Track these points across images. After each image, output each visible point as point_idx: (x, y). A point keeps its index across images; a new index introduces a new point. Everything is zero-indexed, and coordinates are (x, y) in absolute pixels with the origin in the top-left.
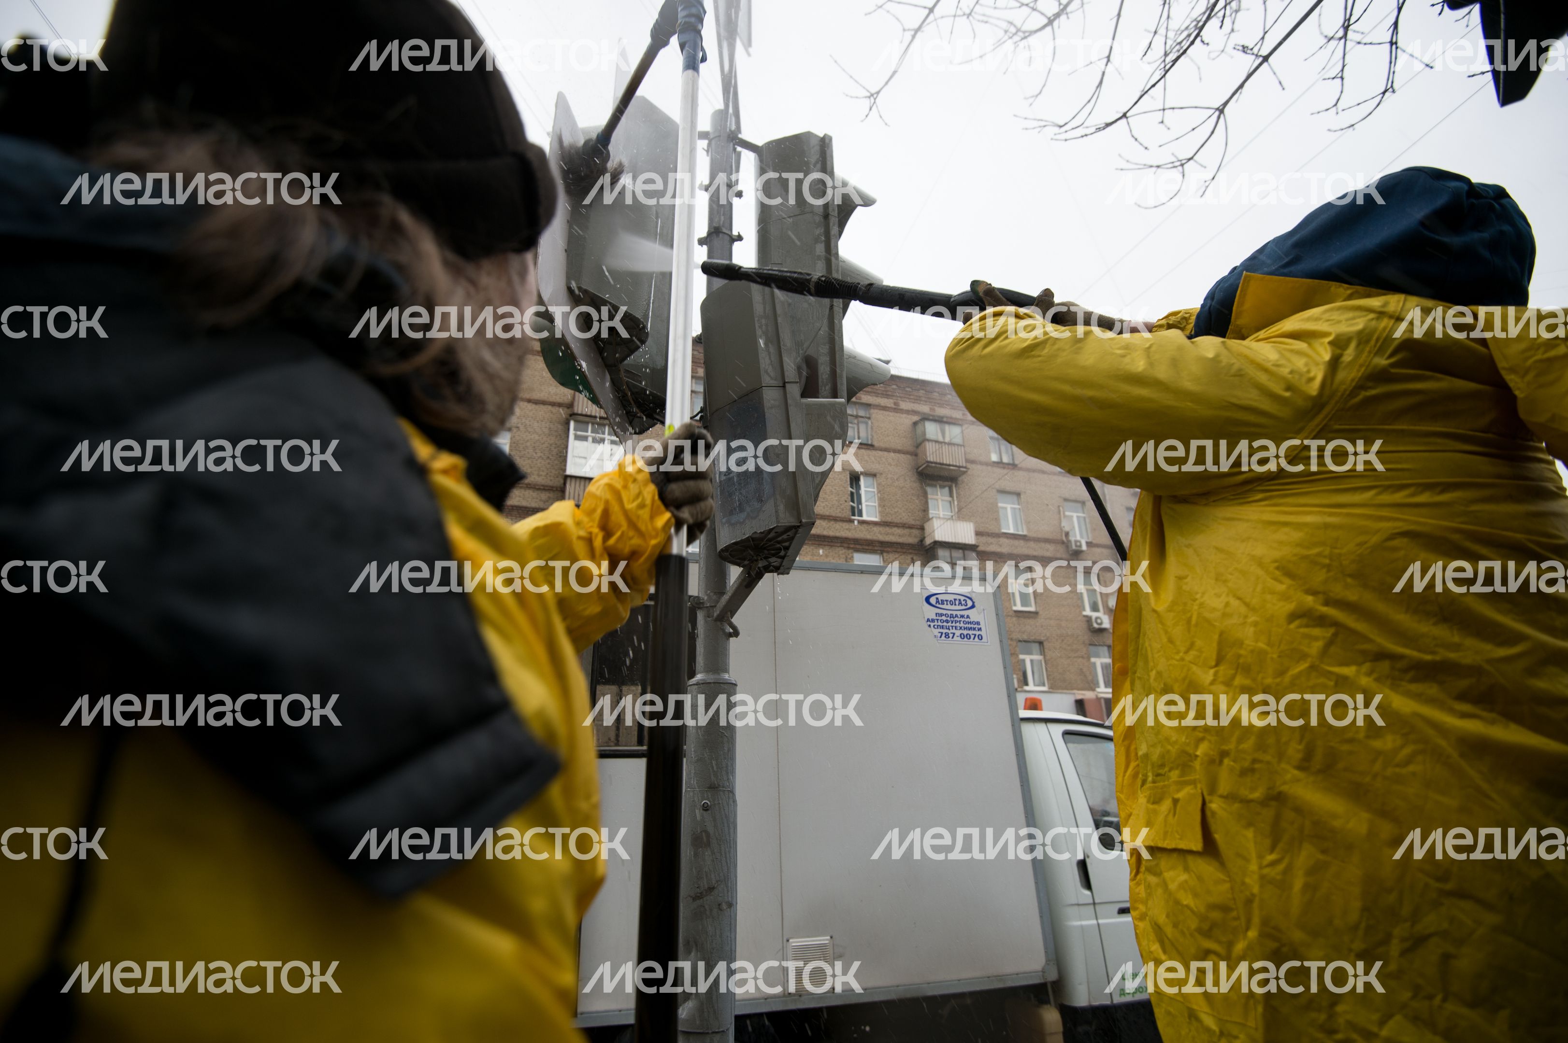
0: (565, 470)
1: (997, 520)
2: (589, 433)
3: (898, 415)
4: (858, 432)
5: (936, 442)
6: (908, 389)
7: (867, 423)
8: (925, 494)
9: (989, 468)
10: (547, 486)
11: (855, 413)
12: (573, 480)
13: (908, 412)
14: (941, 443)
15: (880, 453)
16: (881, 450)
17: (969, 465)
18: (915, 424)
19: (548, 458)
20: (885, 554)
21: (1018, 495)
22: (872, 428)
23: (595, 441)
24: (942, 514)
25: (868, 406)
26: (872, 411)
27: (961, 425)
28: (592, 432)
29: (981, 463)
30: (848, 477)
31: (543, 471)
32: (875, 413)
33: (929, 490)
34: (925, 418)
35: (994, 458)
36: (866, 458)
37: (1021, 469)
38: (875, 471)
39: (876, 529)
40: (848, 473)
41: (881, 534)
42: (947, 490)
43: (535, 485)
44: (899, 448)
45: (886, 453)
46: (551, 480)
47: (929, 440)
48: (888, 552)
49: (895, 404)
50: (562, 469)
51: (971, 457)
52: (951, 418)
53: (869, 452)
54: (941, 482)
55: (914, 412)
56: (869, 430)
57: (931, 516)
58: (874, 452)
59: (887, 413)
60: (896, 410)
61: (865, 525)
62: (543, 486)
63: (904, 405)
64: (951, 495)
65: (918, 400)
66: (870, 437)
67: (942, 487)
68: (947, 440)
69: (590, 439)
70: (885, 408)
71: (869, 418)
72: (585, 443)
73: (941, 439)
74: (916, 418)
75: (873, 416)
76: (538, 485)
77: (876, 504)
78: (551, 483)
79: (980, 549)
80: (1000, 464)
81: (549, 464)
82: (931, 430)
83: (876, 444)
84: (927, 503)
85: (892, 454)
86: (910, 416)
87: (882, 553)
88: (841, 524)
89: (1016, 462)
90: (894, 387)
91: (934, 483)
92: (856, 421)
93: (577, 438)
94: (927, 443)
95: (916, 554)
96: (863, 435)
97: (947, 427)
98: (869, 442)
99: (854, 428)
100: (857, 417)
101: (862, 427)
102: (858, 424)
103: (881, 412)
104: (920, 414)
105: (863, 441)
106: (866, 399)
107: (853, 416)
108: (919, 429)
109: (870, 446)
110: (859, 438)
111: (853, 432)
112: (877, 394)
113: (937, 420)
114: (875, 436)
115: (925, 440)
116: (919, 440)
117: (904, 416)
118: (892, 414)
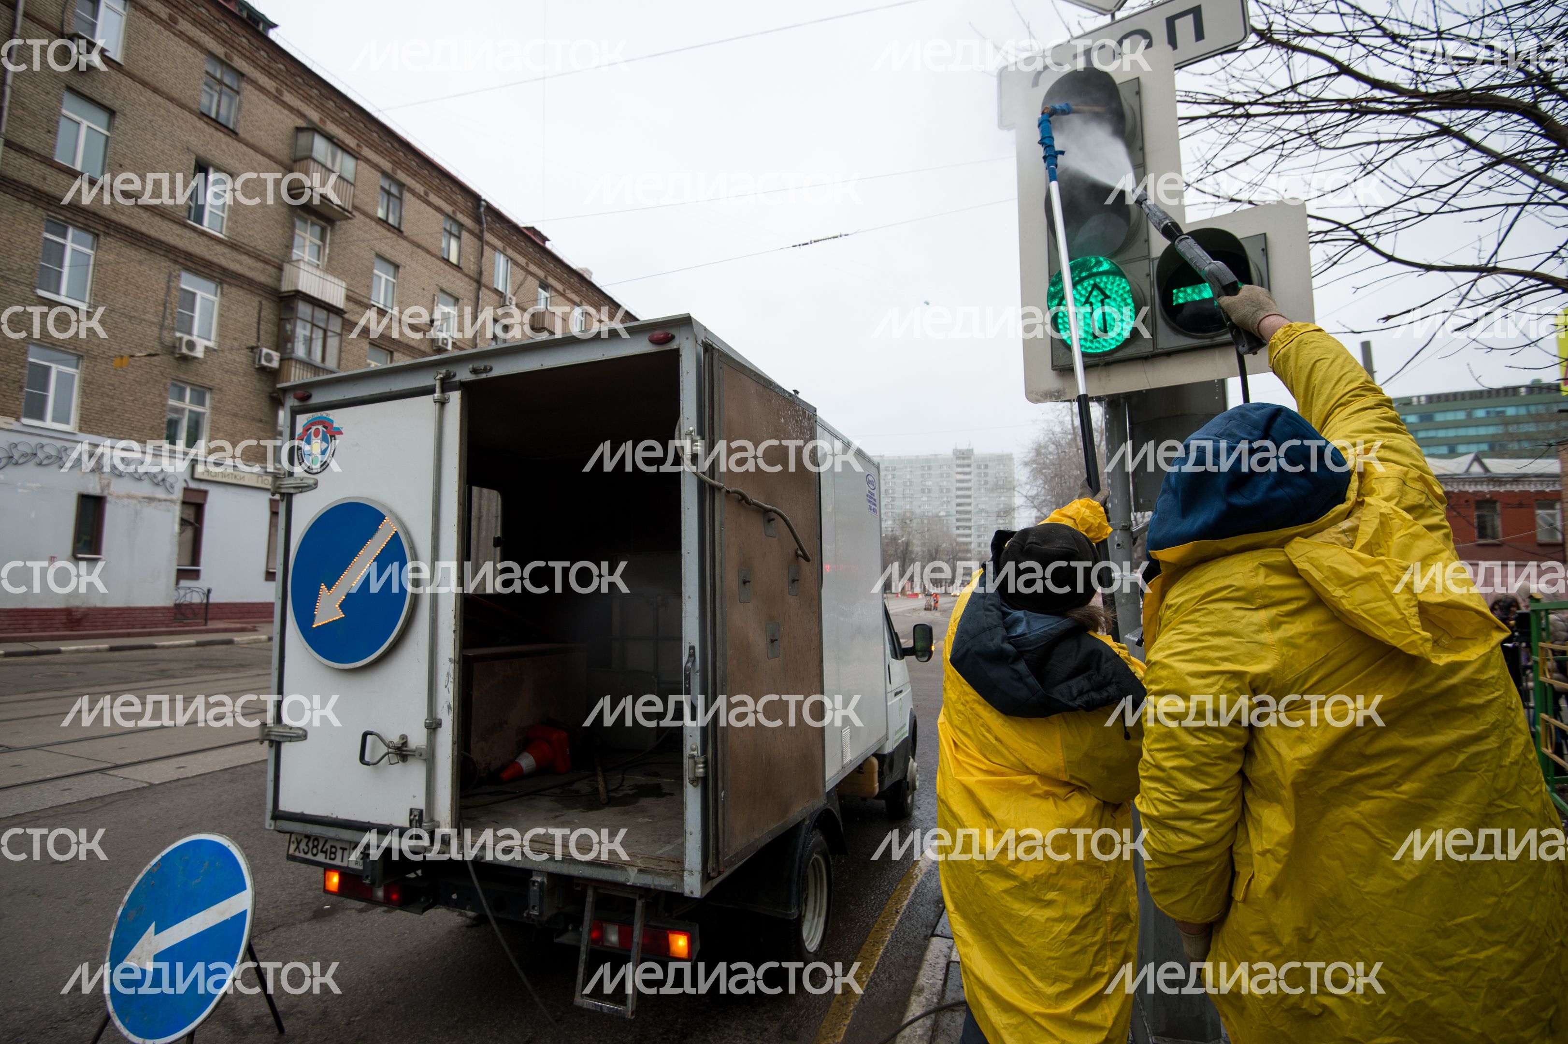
1: (369, 287)
3: (279, 107)
4: (219, 106)
5: (323, 166)
6: (299, 80)
7: (231, 99)
8: (293, 227)
9: (373, 223)
11: (218, 76)
13: (291, 109)
14: (329, 170)
15: (245, 148)
16: (247, 144)
17: (356, 213)
18: (299, 130)
20: (225, 286)
21: (397, 267)
22: (239, 109)
24: (307, 258)
25: (241, 75)
26: (244, 85)
27: (357, 158)
29: (365, 214)
30: (193, 163)
32: (248, 90)
33: (298, 223)
34: (314, 129)
35: (381, 213)
36: (224, 147)
37: (405, 238)
38: (233, 170)
39: (220, 249)
40: (194, 157)
41: (225, 258)
42: (317, 229)
44: (273, 154)
45: (251, 152)
47: (315, 160)
48: (230, 284)
49: (278, 90)
51: (357, 202)
52: (343, 143)
53: (228, 139)
54: (314, 218)
55: (302, 116)
56: (234, 109)
57: (294, 257)
58: (236, 143)
59: (264, 97)
60: (278, 99)
61: (205, 239)
63: (288, 97)
64: (323, 238)
65: (307, 99)
66: (232, 119)
67: (313, 224)
68: (337, 170)
70: (262, 89)
71: (238, 93)
73: (329, 165)
74: (301, 123)
75: (245, 93)
77: (225, 215)
79: (346, 316)
80: (384, 222)
82: (320, 147)
83: (240, 131)
84: (292, 238)
85: (259, 157)
86: (293, 117)
87: (221, 283)
88: (170, 224)
89: (403, 229)
90: (282, 67)
91: (305, 215)
92: (218, 88)
94: (312, 162)
95: (266, 298)
96: (223, 112)
97: (339, 153)
98: (231, 126)
99: (212, 96)
100: (220, 82)
101: (225, 101)
102: (220, 94)
103: (257, 92)
104: (310, 121)
105: (222, 120)
106: (239, 63)
107: (214, 78)
108: (303, 139)
109: (233, 133)
110: (218, 113)
111: (209, 102)
112: (257, 65)
113: (330, 138)
114: (242, 123)
115: (310, 157)
116: (300, 154)
117: (286, 112)
118: (271, 102)
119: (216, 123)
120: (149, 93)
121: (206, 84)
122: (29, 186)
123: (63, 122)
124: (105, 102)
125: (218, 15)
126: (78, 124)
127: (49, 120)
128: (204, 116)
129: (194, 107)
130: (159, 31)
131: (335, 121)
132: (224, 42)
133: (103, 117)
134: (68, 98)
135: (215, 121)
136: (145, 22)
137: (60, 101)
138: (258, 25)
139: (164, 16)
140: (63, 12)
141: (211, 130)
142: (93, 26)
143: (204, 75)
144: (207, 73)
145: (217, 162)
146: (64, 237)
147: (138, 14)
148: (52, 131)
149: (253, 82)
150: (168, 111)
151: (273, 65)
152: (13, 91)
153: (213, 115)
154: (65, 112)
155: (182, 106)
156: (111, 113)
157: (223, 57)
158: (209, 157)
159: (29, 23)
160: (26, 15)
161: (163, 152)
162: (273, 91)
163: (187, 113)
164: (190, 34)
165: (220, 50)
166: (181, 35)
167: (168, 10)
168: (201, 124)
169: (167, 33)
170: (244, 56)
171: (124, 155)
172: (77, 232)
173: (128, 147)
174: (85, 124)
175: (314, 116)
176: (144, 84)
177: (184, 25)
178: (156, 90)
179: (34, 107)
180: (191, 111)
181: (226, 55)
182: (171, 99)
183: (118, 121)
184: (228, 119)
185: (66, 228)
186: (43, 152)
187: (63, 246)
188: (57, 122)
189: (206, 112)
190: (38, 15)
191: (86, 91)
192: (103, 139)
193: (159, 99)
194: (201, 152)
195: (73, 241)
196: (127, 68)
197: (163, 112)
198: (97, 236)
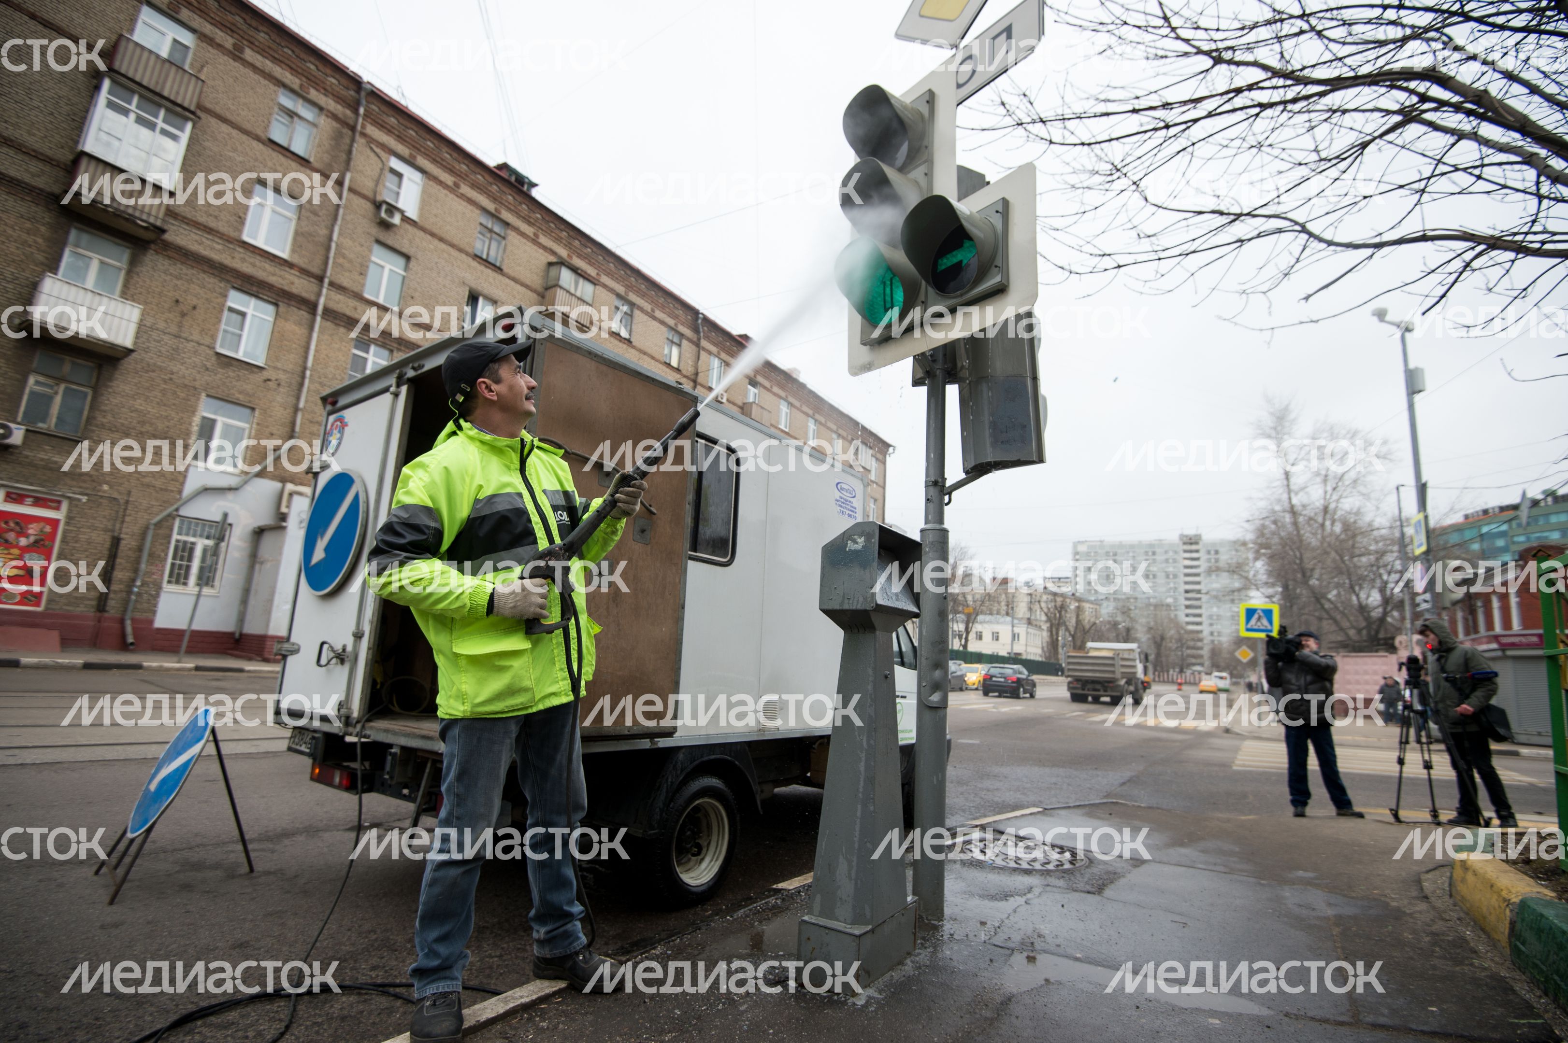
0: (77, 142)
2: (133, 107)
3: (535, 247)
4: (489, 249)
5: (568, 292)
6: (553, 226)
7: (499, 243)
9: (607, 336)
10: (42, 154)
11: (490, 226)
12: (93, 164)
13: (545, 248)
14: (572, 294)
15: (507, 280)
16: (509, 277)
18: (550, 264)
19: (52, 114)
22: (505, 250)
23: (140, 120)
25: (507, 224)
26: (509, 232)
27: (595, 284)
28: (138, 107)
30: (467, 294)
31: (39, 130)
32: (512, 235)
34: (562, 263)
36: (491, 280)
37: (634, 347)
38: (496, 298)
40: (467, 289)
43: (20, 145)
44: (529, 283)
45: (512, 283)
46: (51, 148)
47: (561, 287)
49: (535, 234)
50: (72, 139)
52: (585, 273)
53: (495, 274)
55: (553, 253)
56: (501, 251)
58: (501, 277)
59: (524, 241)
60: (535, 241)
62: (34, 151)
63: (543, 240)
65: (558, 240)
66: (499, 259)
68: (578, 294)
69: (132, 116)
70: (523, 234)
71: (504, 238)
72: (123, 118)
73: (572, 291)
74: (553, 259)
75: (510, 238)
76: (25, 147)
78: (49, 153)
80: (617, 336)
81: (51, 122)
82: (566, 277)
83: (504, 268)
85: (518, 287)
86: (546, 254)
89: (632, 339)
90: (539, 216)
92: (488, 235)
93: (111, 105)
94: (559, 290)
96: (493, 253)
97: (581, 281)
98: (498, 264)
99: (484, 242)
100: (491, 231)
101: (494, 245)
102: (491, 239)
103: (519, 237)
104: (560, 257)
105: (491, 260)
106: (506, 215)
107: (486, 227)
108: (553, 271)
109: (499, 269)
110: (488, 254)
111: (480, 246)
112: (519, 216)
113: (575, 270)
114: (506, 261)
115: (557, 285)
116: (551, 283)
117: (541, 251)
118: (530, 244)
119: (486, 262)
120: (436, 242)
121: (480, 233)
122: (344, 315)
123: (372, 266)
124: (404, 250)
125: (491, 180)
126: (382, 267)
127: (362, 265)
128: (477, 257)
129: (470, 250)
130: (446, 195)
131: (580, 256)
132: (494, 199)
133: (401, 261)
134: (377, 249)
135: (486, 261)
136: (436, 189)
137: (370, 251)
138: (523, 185)
139: (450, 183)
140: (376, 185)
141: (482, 268)
142: (398, 194)
143: (479, 228)
144: (481, 224)
145: (485, 292)
146: (367, 352)
147: (431, 183)
148: (363, 274)
149: (516, 230)
150: (450, 255)
151: (532, 215)
152: (337, 245)
153: (484, 257)
154: (374, 259)
155: (461, 250)
156: (407, 258)
157: (493, 211)
158: (480, 288)
159: (352, 196)
160: (350, 190)
161: (444, 286)
162: (531, 235)
163: (464, 256)
164: (469, 195)
165: (491, 206)
166: (462, 196)
167: (453, 179)
168: (474, 264)
169: (452, 196)
170: (509, 209)
171: (415, 290)
172: (378, 349)
173: (418, 283)
174: (388, 267)
175: (563, 253)
176: (433, 235)
177: (465, 189)
178: (441, 239)
179: (352, 256)
180: (467, 254)
181: (496, 209)
182: (453, 246)
183: (412, 263)
184: (496, 259)
185: (369, 346)
186: (355, 289)
187: (366, 359)
188: (367, 267)
189: (479, 254)
190: (358, 189)
191: (390, 242)
192: (400, 279)
193: (443, 246)
194: (474, 286)
195: (374, 355)
196: (421, 223)
197: (445, 255)
198: (391, 351)
